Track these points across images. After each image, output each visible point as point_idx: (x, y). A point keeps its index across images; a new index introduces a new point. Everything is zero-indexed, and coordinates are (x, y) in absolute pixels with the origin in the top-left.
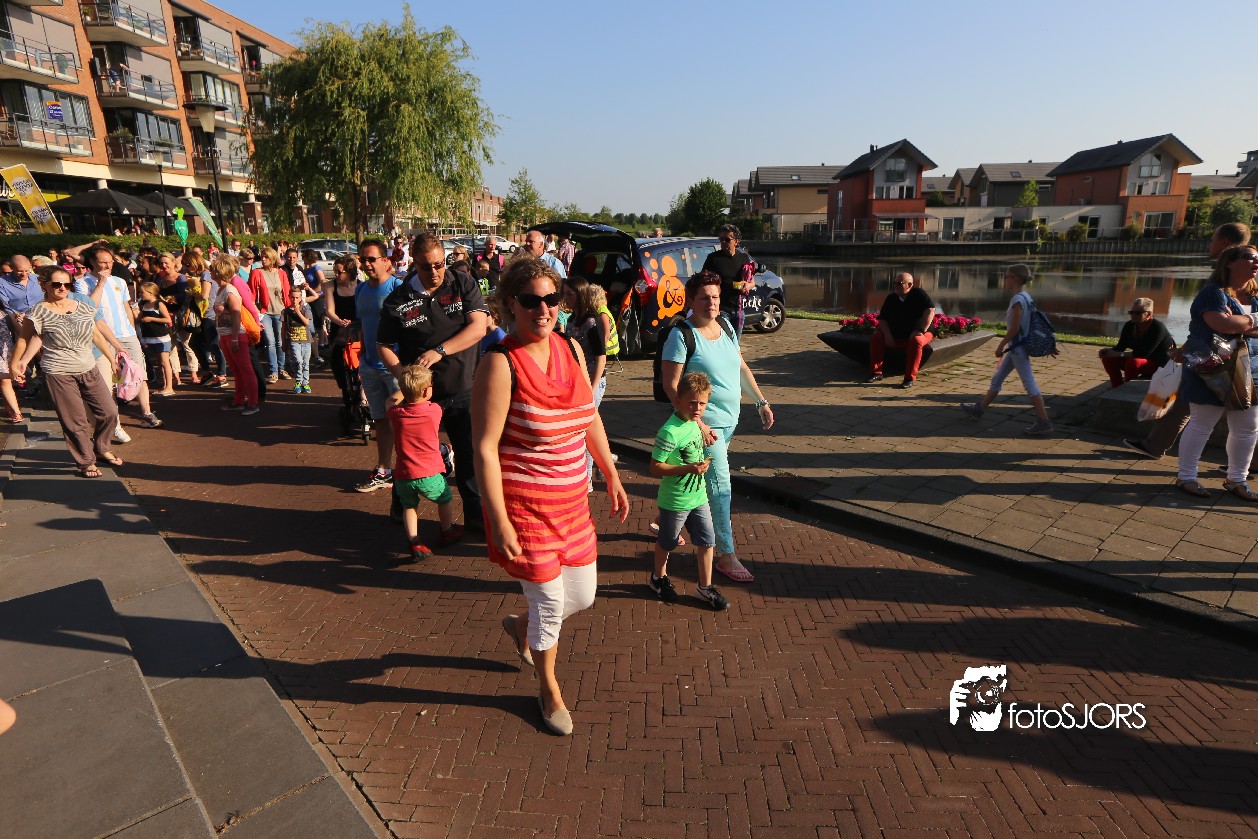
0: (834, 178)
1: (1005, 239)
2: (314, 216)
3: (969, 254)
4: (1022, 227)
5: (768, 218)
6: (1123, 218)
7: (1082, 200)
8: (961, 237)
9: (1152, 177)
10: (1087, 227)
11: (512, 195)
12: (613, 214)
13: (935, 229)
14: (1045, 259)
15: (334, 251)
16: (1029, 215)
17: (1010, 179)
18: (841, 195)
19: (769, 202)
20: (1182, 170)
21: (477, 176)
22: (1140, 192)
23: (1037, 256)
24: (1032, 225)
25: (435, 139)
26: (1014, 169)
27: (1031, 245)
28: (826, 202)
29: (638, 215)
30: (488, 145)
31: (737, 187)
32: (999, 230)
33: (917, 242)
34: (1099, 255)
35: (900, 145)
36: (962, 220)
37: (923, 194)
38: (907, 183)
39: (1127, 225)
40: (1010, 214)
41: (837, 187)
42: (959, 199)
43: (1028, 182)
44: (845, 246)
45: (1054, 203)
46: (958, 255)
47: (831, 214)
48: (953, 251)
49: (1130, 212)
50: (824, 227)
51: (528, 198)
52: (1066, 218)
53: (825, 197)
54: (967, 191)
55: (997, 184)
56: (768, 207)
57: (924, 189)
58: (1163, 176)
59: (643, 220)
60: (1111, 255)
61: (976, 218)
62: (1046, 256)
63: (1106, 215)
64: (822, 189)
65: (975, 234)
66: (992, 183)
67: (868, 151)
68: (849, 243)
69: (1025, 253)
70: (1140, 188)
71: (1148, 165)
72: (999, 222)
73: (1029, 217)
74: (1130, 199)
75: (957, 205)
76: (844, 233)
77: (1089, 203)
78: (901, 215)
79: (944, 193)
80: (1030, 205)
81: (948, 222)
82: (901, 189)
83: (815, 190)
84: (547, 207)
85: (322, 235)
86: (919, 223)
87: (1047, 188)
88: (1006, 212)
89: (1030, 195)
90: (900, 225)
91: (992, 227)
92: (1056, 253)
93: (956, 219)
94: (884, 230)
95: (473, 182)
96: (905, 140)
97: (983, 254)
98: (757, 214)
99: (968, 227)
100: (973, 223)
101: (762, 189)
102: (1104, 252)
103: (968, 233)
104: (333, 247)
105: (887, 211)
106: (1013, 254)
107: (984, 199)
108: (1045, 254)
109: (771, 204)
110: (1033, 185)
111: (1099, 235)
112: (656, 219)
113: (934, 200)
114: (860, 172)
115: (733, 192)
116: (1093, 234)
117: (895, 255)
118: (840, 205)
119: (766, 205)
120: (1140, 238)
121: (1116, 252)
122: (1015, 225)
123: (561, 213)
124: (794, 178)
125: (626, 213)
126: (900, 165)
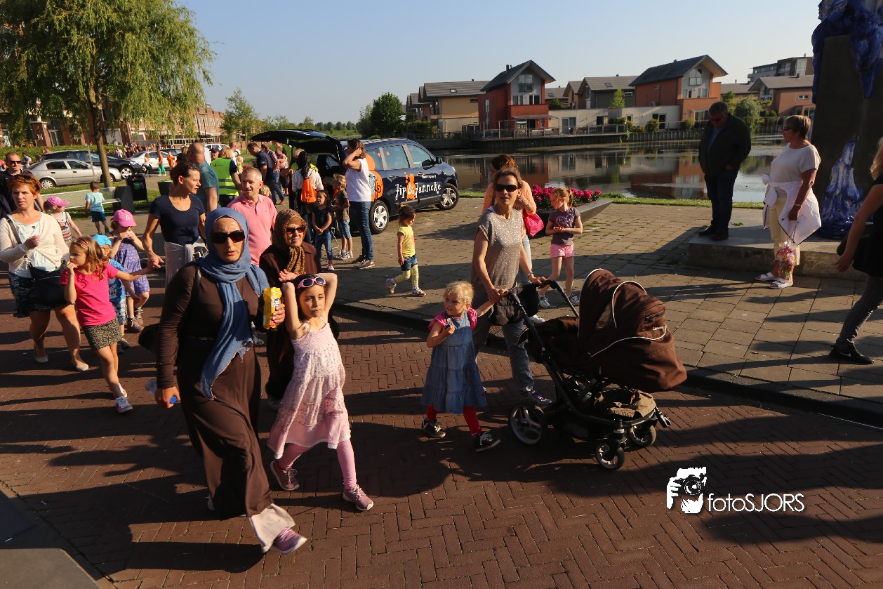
0: (482, 90)
1: (605, 132)
2: (54, 131)
3: (581, 144)
4: (616, 123)
5: (435, 122)
6: (681, 115)
7: (654, 103)
8: (575, 132)
9: (697, 85)
10: (658, 122)
11: (230, 110)
12: (315, 123)
13: (556, 126)
14: (632, 145)
15: (77, 161)
16: (619, 113)
17: (605, 88)
18: (487, 102)
19: (434, 110)
20: (715, 80)
21: (200, 95)
22: (690, 96)
23: (627, 144)
24: (622, 121)
25: (160, 63)
26: (606, 81)
27: (623, 136)
28: (477, 109)
29: (334, 123)
30: (207, 68)
31: (410, 98)
32: (600, 126)
33: (545, 136)
34: (668, 141)
35: (527, 65)
36: (574, 119)
37: (546, 100)
38: (535, 93)
39: (683, 120)
40: (607, 114)
41: (485, 97)
42: (571, 104)
43: (616, 90)
44: (494, 142)
45: (636, 105)
46: (573, 145)
47: (482, 118)
48: (571, 142)
49: (685, 111)
50: (477, 127)
51: (244, 112)
52: (644, 114)
53: (476, 105)
54: (576, 97)
55: (596, 92)
56: (435, 114)
57: (547, 97)
58: (704, 84)
59: (339, 127)
60: (675, 141)
61: (586, 117)
62: (633, 143)
63: (669, 112)
64: (473, 99)
65: (584, 129)
66: (593, 91)
67: (505, 70)
68: (497, 139)
69: (619, 142)
70: (690, 93)
71: (694, 76)
72: (600, 120)
73: (620, 115)
74: (685, 101)
75: (570, 108)
76: (492, 131)
77: (658, 104)
78: (532, 117)
79: (560, 100)
80: (619, 108)
81: (565, 121)
82: (531, 97)
83: (468, 100)
84: (261, 118)
85: (64, 147)
86: (545, 122)
87: (630, 94)
88: (605, 112)
89: (618, 99)
90: (532, 124)
91: (595, 123)
92: (639, 141)
93: (570, 118)
94: (521, 129)
95: (196, 99)
96: (531, 61)
97: (590, 143)
98: (427, 120)
99: (579, 124)
100: (583, 120)
101: (429, 100)
102: (670, 139)
103: (579, 128)
104: (76, 158)
105: (522, 114)
106: (611, 143)
107: (588, 103)
108: (632, 141)
109: (437, 111)
110: (619, 93)
111: (666, 127)
112: (349, 126)
113: (553, 105)
114: (500, 85)
115: (407, 103)
116: (662, 126)
117: (530, 147)
118: (487, 110)
119: (433, 113)
120: (692, 129)
121: (677, 139)
122: (611, 121)
123: (273, 123)
124: (452, 91)
125: (325, 122)
126: (529, 79)
